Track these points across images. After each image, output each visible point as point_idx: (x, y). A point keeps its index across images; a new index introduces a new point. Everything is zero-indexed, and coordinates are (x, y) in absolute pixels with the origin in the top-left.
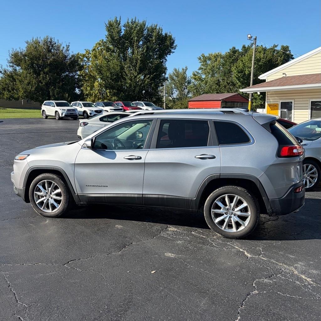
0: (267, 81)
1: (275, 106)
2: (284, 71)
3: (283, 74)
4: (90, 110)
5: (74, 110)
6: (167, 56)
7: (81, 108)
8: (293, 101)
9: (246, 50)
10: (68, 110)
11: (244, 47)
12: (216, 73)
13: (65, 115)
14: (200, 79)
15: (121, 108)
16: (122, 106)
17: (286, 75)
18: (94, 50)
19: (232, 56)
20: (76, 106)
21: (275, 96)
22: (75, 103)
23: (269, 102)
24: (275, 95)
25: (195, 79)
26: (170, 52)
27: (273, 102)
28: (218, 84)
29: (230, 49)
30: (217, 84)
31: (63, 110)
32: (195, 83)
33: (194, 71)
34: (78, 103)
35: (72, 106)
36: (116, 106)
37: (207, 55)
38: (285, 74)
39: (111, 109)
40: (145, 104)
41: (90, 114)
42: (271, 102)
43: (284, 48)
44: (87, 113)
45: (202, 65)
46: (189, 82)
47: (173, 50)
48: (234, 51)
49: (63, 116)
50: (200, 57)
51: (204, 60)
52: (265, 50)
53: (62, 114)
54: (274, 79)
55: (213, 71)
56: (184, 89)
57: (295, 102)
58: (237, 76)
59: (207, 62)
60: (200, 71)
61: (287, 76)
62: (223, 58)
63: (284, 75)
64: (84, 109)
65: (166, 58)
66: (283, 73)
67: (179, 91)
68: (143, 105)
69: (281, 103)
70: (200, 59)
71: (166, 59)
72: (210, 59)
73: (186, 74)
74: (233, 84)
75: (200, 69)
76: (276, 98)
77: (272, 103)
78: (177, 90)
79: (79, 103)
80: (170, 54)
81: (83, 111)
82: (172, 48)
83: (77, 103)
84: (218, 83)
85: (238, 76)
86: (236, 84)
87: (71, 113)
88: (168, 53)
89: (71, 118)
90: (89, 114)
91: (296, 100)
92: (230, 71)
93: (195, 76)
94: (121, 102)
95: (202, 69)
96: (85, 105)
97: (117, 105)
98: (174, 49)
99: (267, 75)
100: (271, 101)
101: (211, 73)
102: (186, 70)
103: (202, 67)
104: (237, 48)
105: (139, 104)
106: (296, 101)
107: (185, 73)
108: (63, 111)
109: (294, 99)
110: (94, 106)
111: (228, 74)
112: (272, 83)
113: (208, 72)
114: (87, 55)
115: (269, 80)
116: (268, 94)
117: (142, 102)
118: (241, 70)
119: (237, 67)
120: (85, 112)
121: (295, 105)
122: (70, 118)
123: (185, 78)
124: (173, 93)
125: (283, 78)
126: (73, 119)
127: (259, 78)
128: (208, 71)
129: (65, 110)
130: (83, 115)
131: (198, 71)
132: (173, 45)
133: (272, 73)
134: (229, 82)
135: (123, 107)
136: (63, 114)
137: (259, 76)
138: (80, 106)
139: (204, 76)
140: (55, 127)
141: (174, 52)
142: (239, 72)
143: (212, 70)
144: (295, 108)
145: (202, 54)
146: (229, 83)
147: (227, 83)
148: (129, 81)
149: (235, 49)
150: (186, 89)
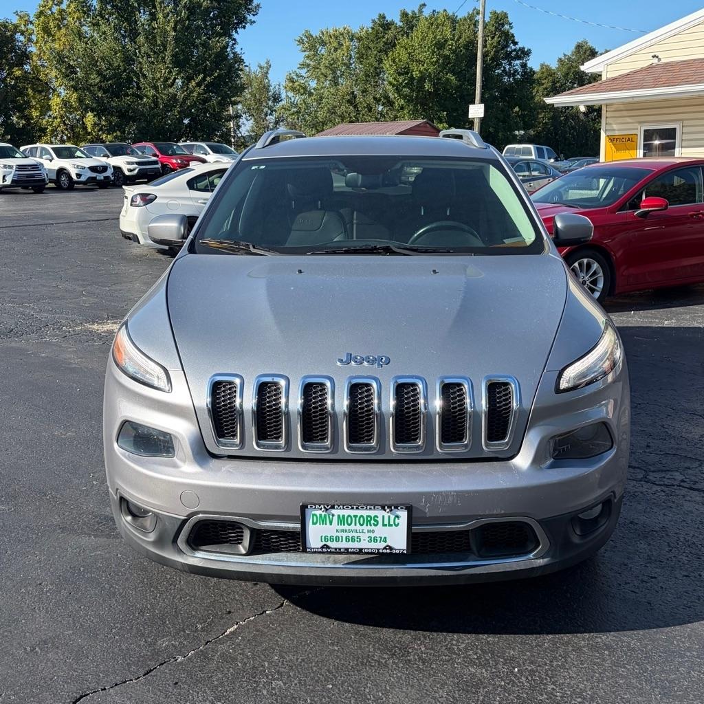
0: (604, 78)
1: (629, 140)
2: (655, 49)
3: (653, 57)
4: (78, 166)
5: (35, 167)
6: (237, 32)
7: (51, 161)
8: (677, 126)
9: (410, 21)
10: (21, 168)
11: (404, 14)
12: (341, 76)
13: (13, 181)
14: (305, 90)
15: (154, 158)
16: (155, 155)
17: (659, 60)
18: (41, 13)
19: (381, 35)
20: (36, 157)
21: (626, 115)
22: (32, 148)
23: (609, 130)
24: (625, 113)
25: (293, 89)
26: (242, 21)
27: (619, 130)
28: (351, 104)
29: (373, 21)
30: (349, 101)
31: (5, 166)
32: (293, 99)
33: (291, 72)
34: (39, 150)
35: (26, 157)
36: (140, 153)
37: (316, 33)
38: (657, 57)
39: (129, 163)
40: (210, 147)
41: (79, 175)
42: (614, 130)
43: (498, 18)
44: (69, 176)
45: (308, 57)
46: (277, 99)
47: (250, 17)
48: (385, 25)
49: (8, 182)
50: (301, 38)
51: (312, 44)
52: (453, 21)
53: (4, 177)
54: (628, 71)
55: (334, 72)
56: (266, 115)
57: (685, 130)
58: (395, 83)
59: (319, 50)
60: (303, 72)
61: (663, 61)
62: (360, 39)
63: (655, 61)
64: (58, 163)
65: (235, 36)
66: (653, 54)
67: (255, 119)
68: (206, 151)
69: (645, 131)
70: (301, 42)
71: (235, 40)
72: (323, 43)
73: (267, 78)
74: (389, 101)
75: (303, 66)
76: (629, 120)
77: (617, 133)
78: (249, 118)
79: (43, 149)
80: (244, 27)
81: (56, 168)
82: (249, 10)
83: (37, 148)
84: (352, 101)
85: (398, 81)
86: (394, 103)
87: (28, 176)
88: (237, 24)
89: (24, 188)
90: (74, 177)
91: (686, 123)
92: (378, 72)
93: (293, 82)
94: (149, 145)
95: (308, 65)
96: (60, 153)
97: (143, 153)
98: (254, 15)
99: (607, 62)
100: (615, 127)
101: (330, 77)
102: (268, 69)
103: (308, 61)
104: (389, 19)
105: (195, 148)
106: (686, 126)
107: (266, 75)
108: (7, 170)
109: (682, 120)
110: (84, 156)
111: (374, 78)
112: (623, 81)
113: (322, 74)
114: (23, 28)
115: (611, 75)
116: (607, 111)
117: (204, 145)
118: (405, 68)
119: (394, 61)
120: (61, 171)
121: (685, 137)
122: (20, 189)
123: (266, 88)
124: (240, 124)
125: (651, 67)
126: (32, 191)
127: (582, 68)
128: (324, 70)
129: (10, 167)
130: (57, 181)
131: (298, 71)
132: (250, 4)
133: (620, 56)
134: (378, 96)
135: (158, 156)
136: (7, 178)
137: (583, 64)
138: (48, 156)
139: (313, 84)
140: (9, 214)
141: (254, 22)
142: (400, 74)
143: (331, 70)
144: (684, 143)
145: (304, 32)
146: (380, 100)
147: (374, 98)
148: (152, 92)
149: (384, 17)
150: (270, 114)
